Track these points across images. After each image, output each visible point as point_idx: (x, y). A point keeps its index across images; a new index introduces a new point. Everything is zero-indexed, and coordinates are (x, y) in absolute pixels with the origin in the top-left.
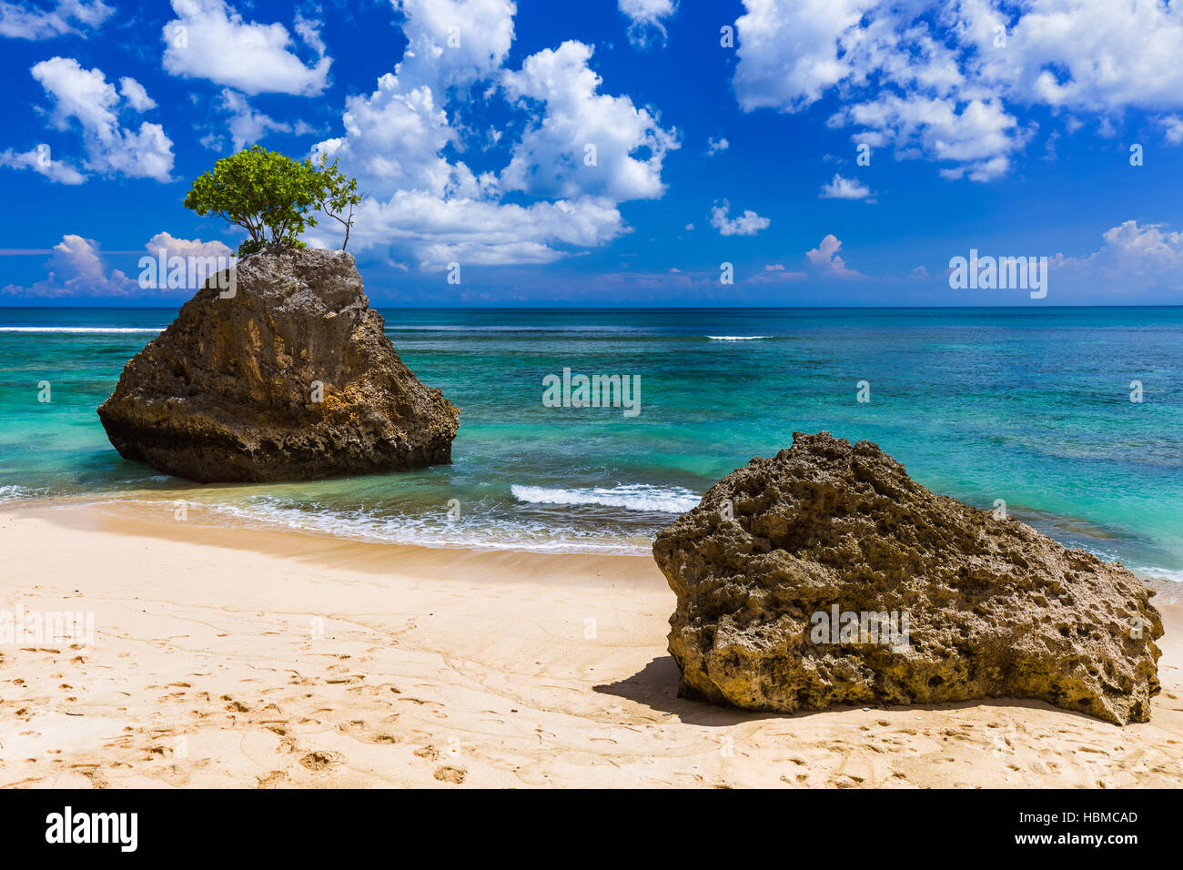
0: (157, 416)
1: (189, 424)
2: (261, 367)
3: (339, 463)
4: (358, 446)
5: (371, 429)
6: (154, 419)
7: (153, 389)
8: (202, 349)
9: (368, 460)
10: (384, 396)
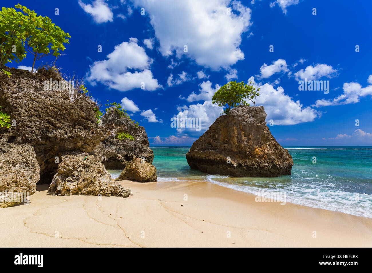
0: (205, 155)
1: (215, 158)
2: (238, 141)
3: (261, 172)
4: (267, 166)
5: (271, 161)
6: (204, 156)
7: (202, 149)
8: (217, 137)
9: (270, 171)
10: (273, 151)
